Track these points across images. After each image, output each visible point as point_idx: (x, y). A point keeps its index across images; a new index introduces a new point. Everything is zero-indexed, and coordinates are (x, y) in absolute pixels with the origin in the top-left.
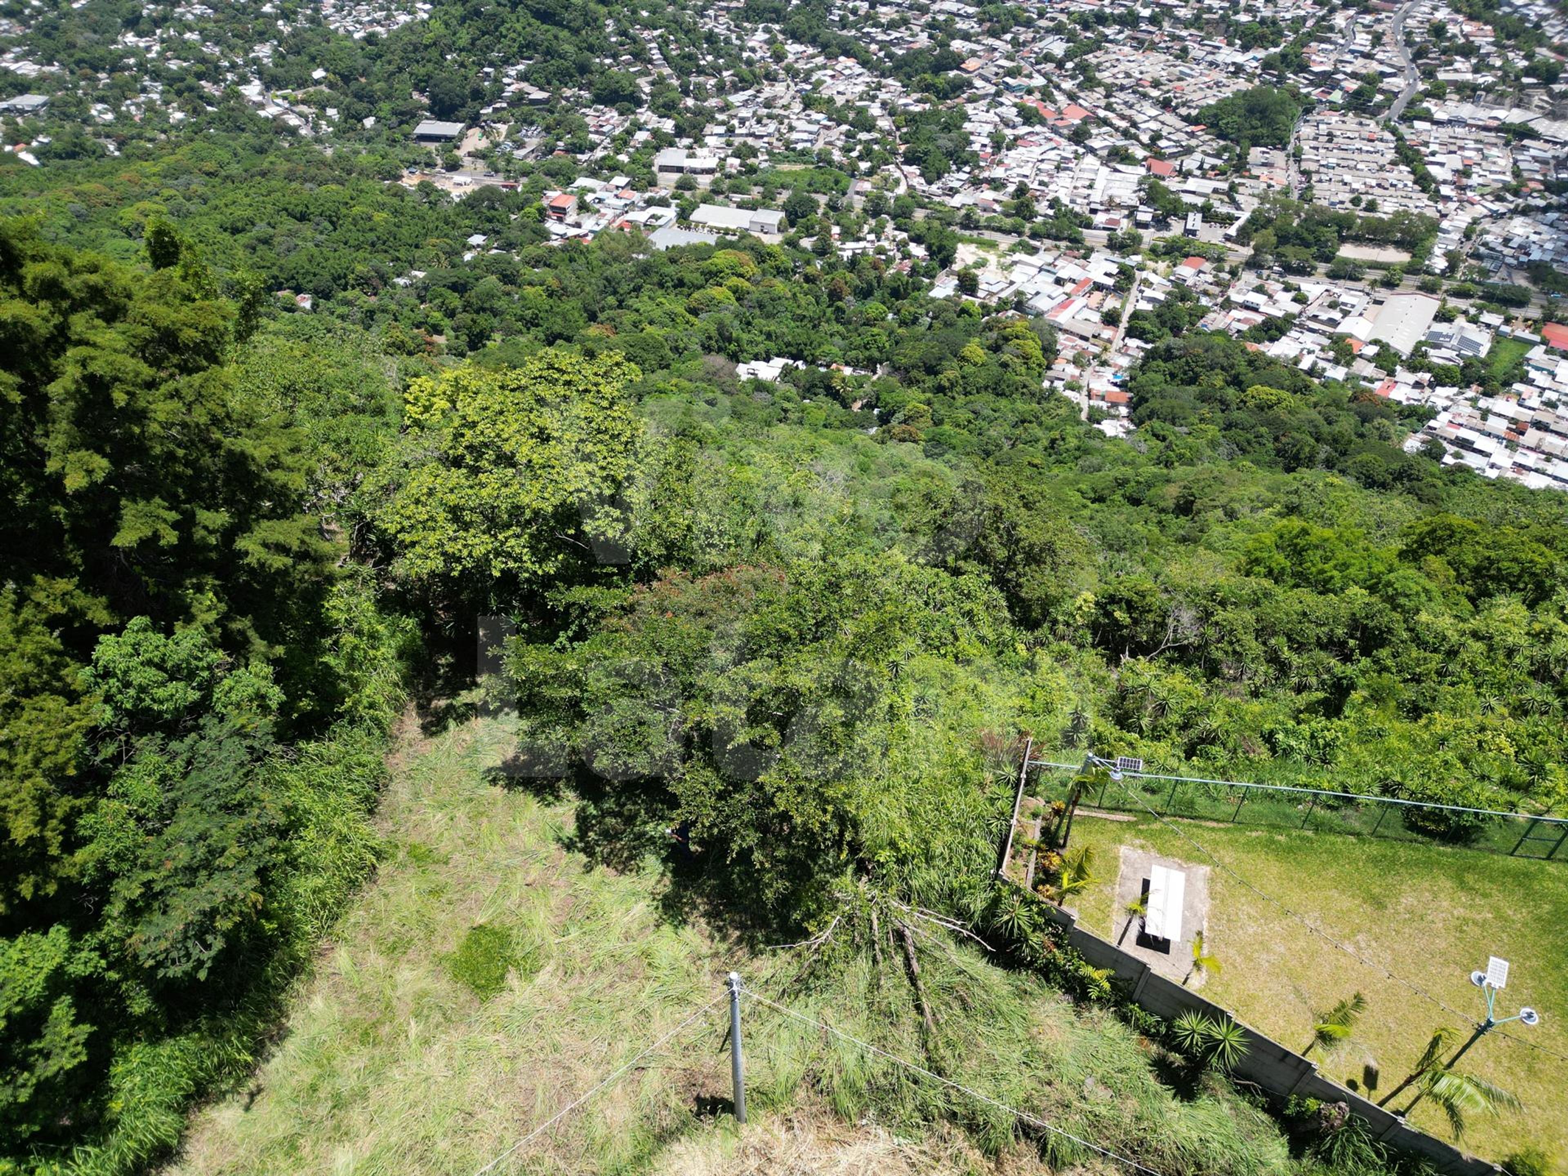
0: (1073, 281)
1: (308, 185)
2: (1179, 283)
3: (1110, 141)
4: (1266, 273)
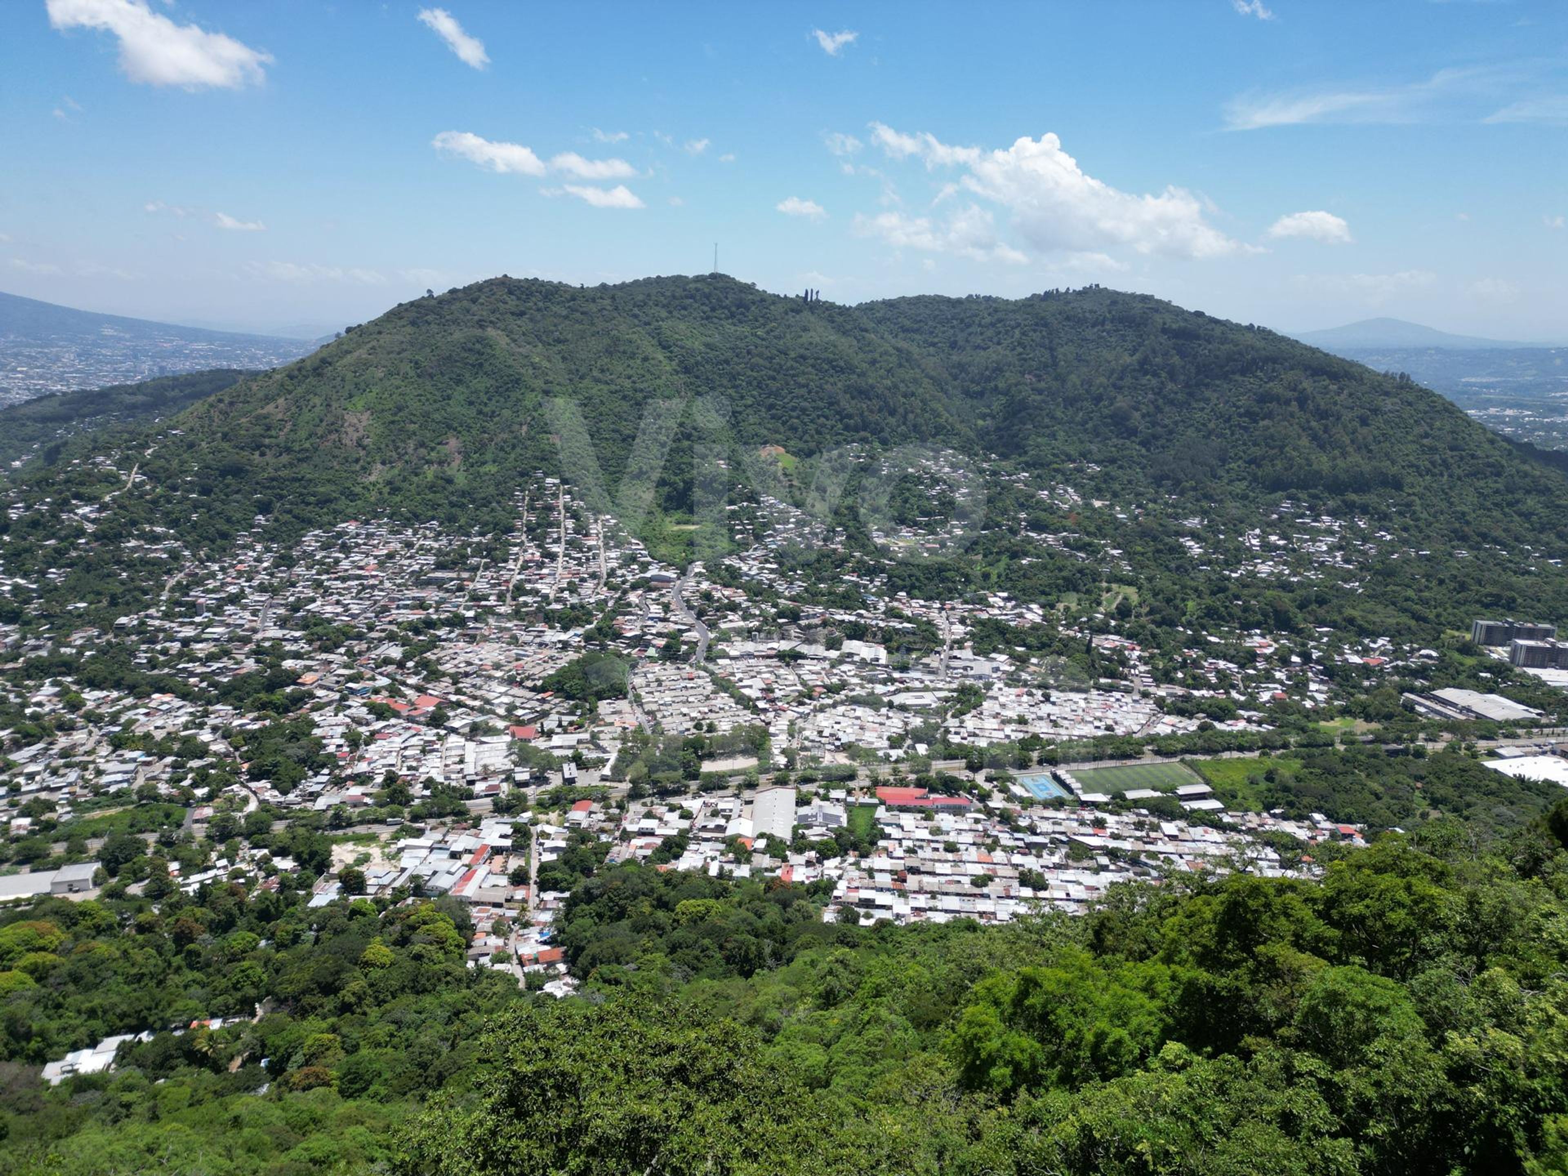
0: (469, 852)
2: (574, 828)
3: (468, 720)
4: (648, 800)
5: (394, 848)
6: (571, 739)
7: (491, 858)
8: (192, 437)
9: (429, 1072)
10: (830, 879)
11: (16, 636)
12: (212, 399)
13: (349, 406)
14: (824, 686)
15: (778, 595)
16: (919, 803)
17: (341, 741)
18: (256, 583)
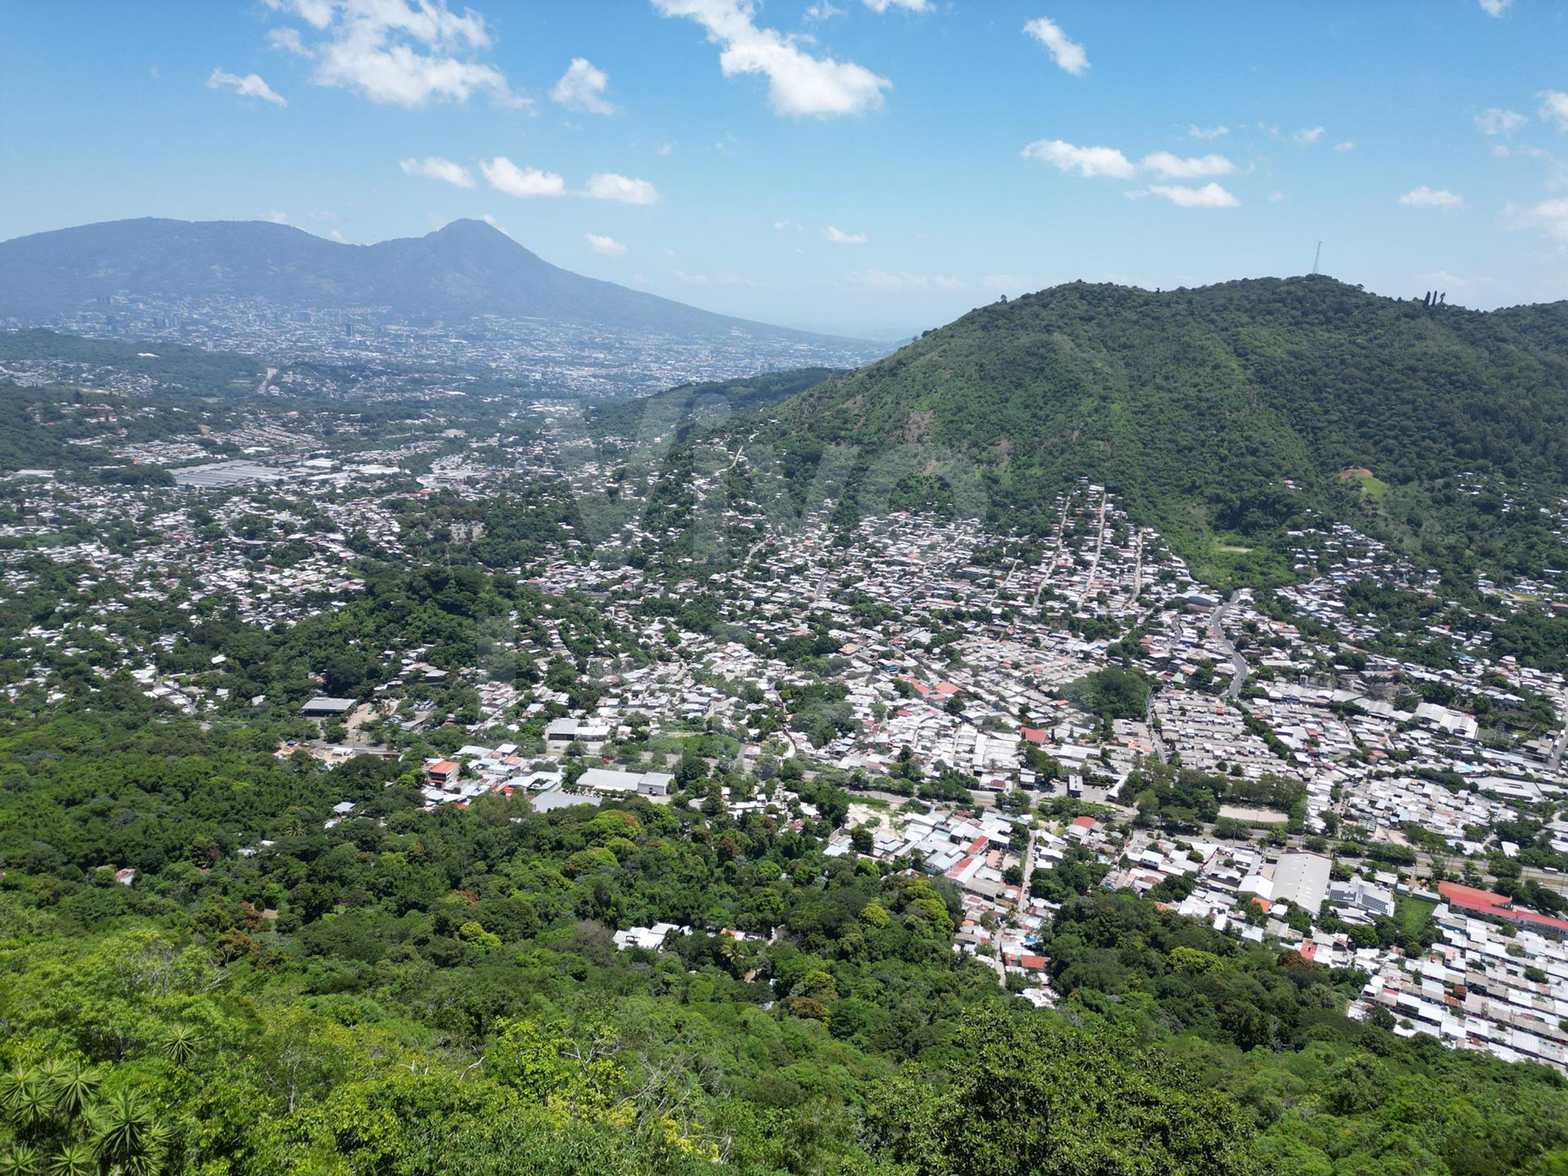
0: (969, 840)
1: (171, 757)
2: (1074, 842)
3: (983, 713)
4: (1156, 832)
5: (901, 819)
6: (1082, 752)
7: (987, 851)
8: (785, 426)
9: (907, 1037)
10: (1363, 971)
11: (641, 579)
12: (805, 393)
13: (916, 405)
14: (1386, 751)
15: (1340, 638)
16: (1497, 912)
17: (869, 711)
18: (817, 558)
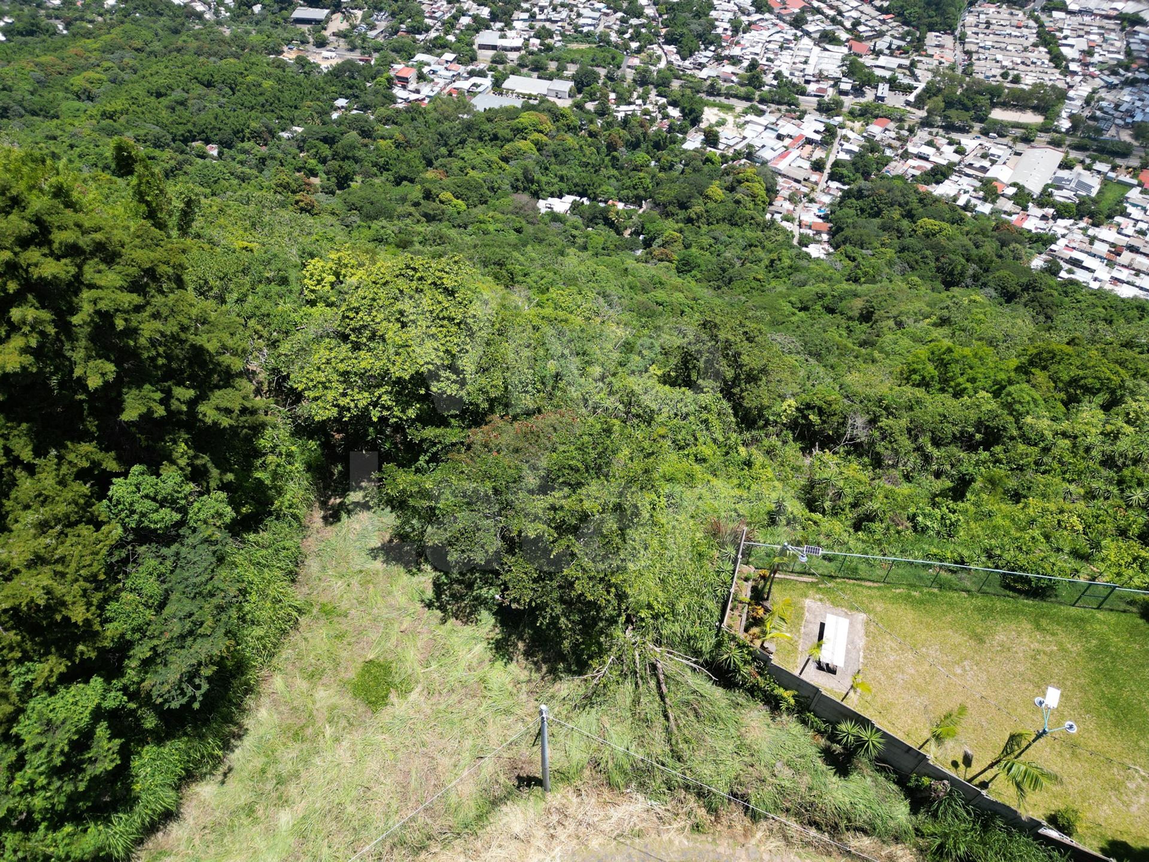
0: (791, 137)
1: (213, 59)
2: (870, 139)
3: (821, 27)
4: (934, 130)
5: (742, 120)
6: (893, 62)
7: (803, 146)
9: (725, 274)
10: (1055, 234)
